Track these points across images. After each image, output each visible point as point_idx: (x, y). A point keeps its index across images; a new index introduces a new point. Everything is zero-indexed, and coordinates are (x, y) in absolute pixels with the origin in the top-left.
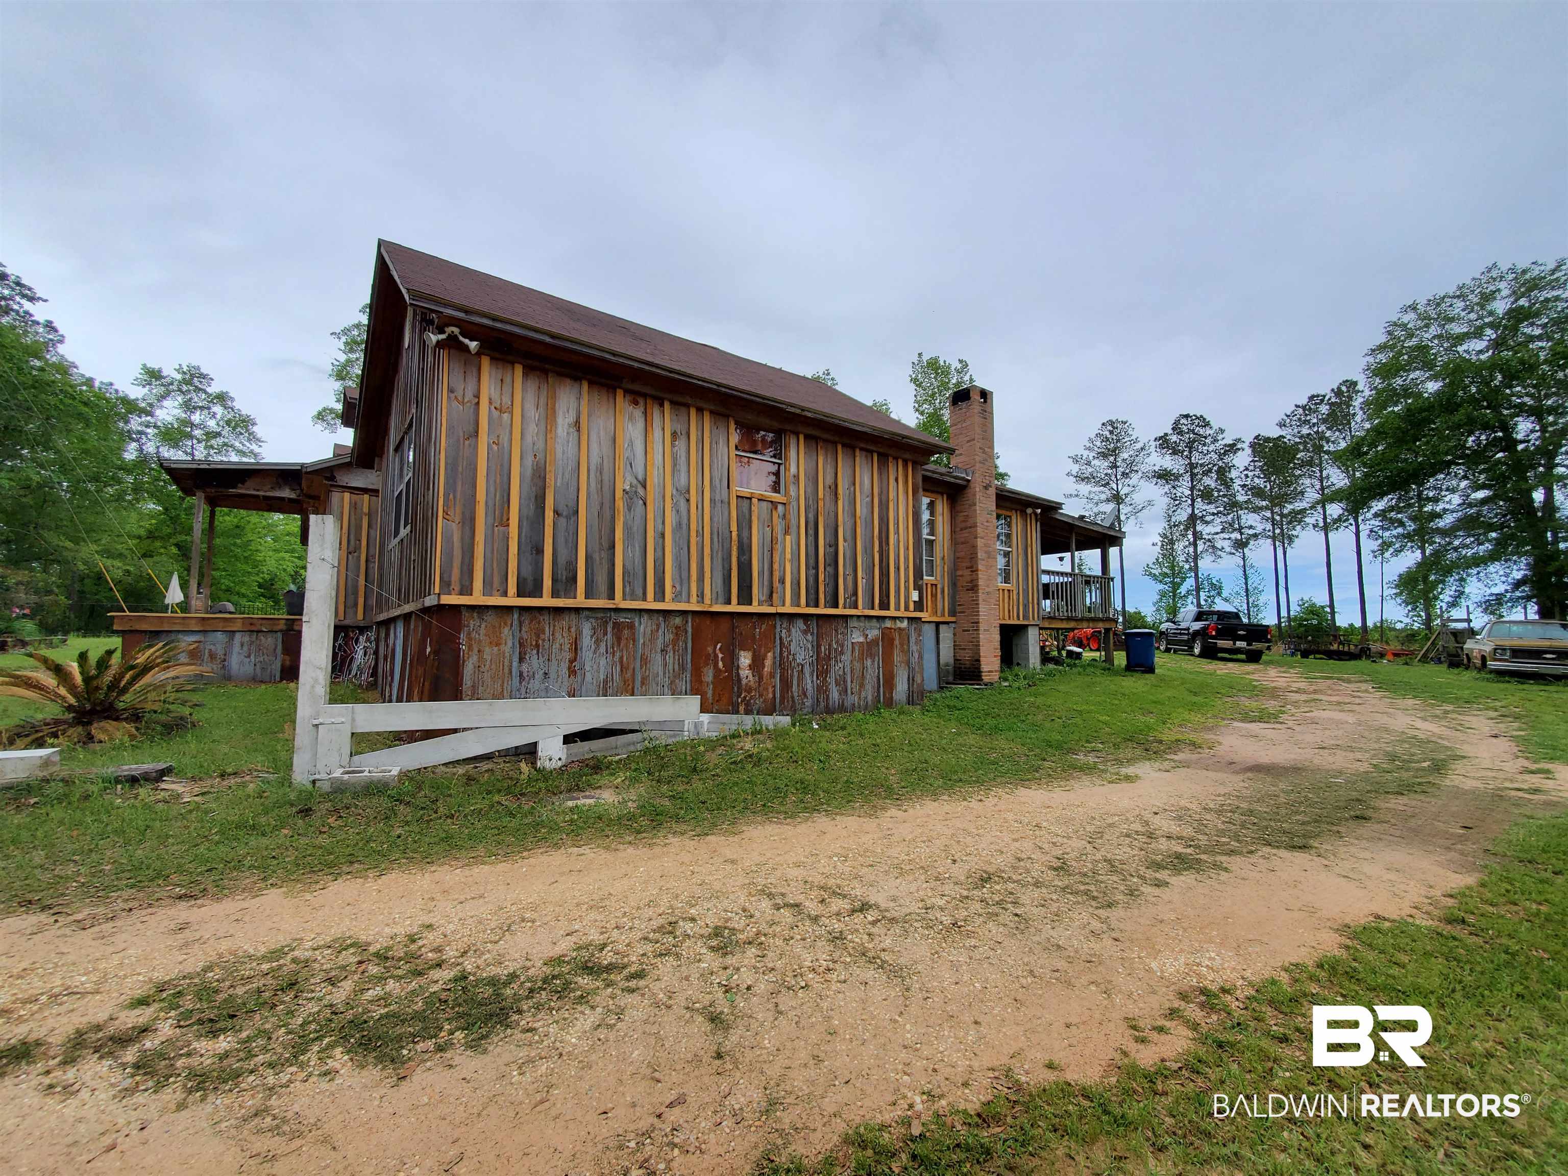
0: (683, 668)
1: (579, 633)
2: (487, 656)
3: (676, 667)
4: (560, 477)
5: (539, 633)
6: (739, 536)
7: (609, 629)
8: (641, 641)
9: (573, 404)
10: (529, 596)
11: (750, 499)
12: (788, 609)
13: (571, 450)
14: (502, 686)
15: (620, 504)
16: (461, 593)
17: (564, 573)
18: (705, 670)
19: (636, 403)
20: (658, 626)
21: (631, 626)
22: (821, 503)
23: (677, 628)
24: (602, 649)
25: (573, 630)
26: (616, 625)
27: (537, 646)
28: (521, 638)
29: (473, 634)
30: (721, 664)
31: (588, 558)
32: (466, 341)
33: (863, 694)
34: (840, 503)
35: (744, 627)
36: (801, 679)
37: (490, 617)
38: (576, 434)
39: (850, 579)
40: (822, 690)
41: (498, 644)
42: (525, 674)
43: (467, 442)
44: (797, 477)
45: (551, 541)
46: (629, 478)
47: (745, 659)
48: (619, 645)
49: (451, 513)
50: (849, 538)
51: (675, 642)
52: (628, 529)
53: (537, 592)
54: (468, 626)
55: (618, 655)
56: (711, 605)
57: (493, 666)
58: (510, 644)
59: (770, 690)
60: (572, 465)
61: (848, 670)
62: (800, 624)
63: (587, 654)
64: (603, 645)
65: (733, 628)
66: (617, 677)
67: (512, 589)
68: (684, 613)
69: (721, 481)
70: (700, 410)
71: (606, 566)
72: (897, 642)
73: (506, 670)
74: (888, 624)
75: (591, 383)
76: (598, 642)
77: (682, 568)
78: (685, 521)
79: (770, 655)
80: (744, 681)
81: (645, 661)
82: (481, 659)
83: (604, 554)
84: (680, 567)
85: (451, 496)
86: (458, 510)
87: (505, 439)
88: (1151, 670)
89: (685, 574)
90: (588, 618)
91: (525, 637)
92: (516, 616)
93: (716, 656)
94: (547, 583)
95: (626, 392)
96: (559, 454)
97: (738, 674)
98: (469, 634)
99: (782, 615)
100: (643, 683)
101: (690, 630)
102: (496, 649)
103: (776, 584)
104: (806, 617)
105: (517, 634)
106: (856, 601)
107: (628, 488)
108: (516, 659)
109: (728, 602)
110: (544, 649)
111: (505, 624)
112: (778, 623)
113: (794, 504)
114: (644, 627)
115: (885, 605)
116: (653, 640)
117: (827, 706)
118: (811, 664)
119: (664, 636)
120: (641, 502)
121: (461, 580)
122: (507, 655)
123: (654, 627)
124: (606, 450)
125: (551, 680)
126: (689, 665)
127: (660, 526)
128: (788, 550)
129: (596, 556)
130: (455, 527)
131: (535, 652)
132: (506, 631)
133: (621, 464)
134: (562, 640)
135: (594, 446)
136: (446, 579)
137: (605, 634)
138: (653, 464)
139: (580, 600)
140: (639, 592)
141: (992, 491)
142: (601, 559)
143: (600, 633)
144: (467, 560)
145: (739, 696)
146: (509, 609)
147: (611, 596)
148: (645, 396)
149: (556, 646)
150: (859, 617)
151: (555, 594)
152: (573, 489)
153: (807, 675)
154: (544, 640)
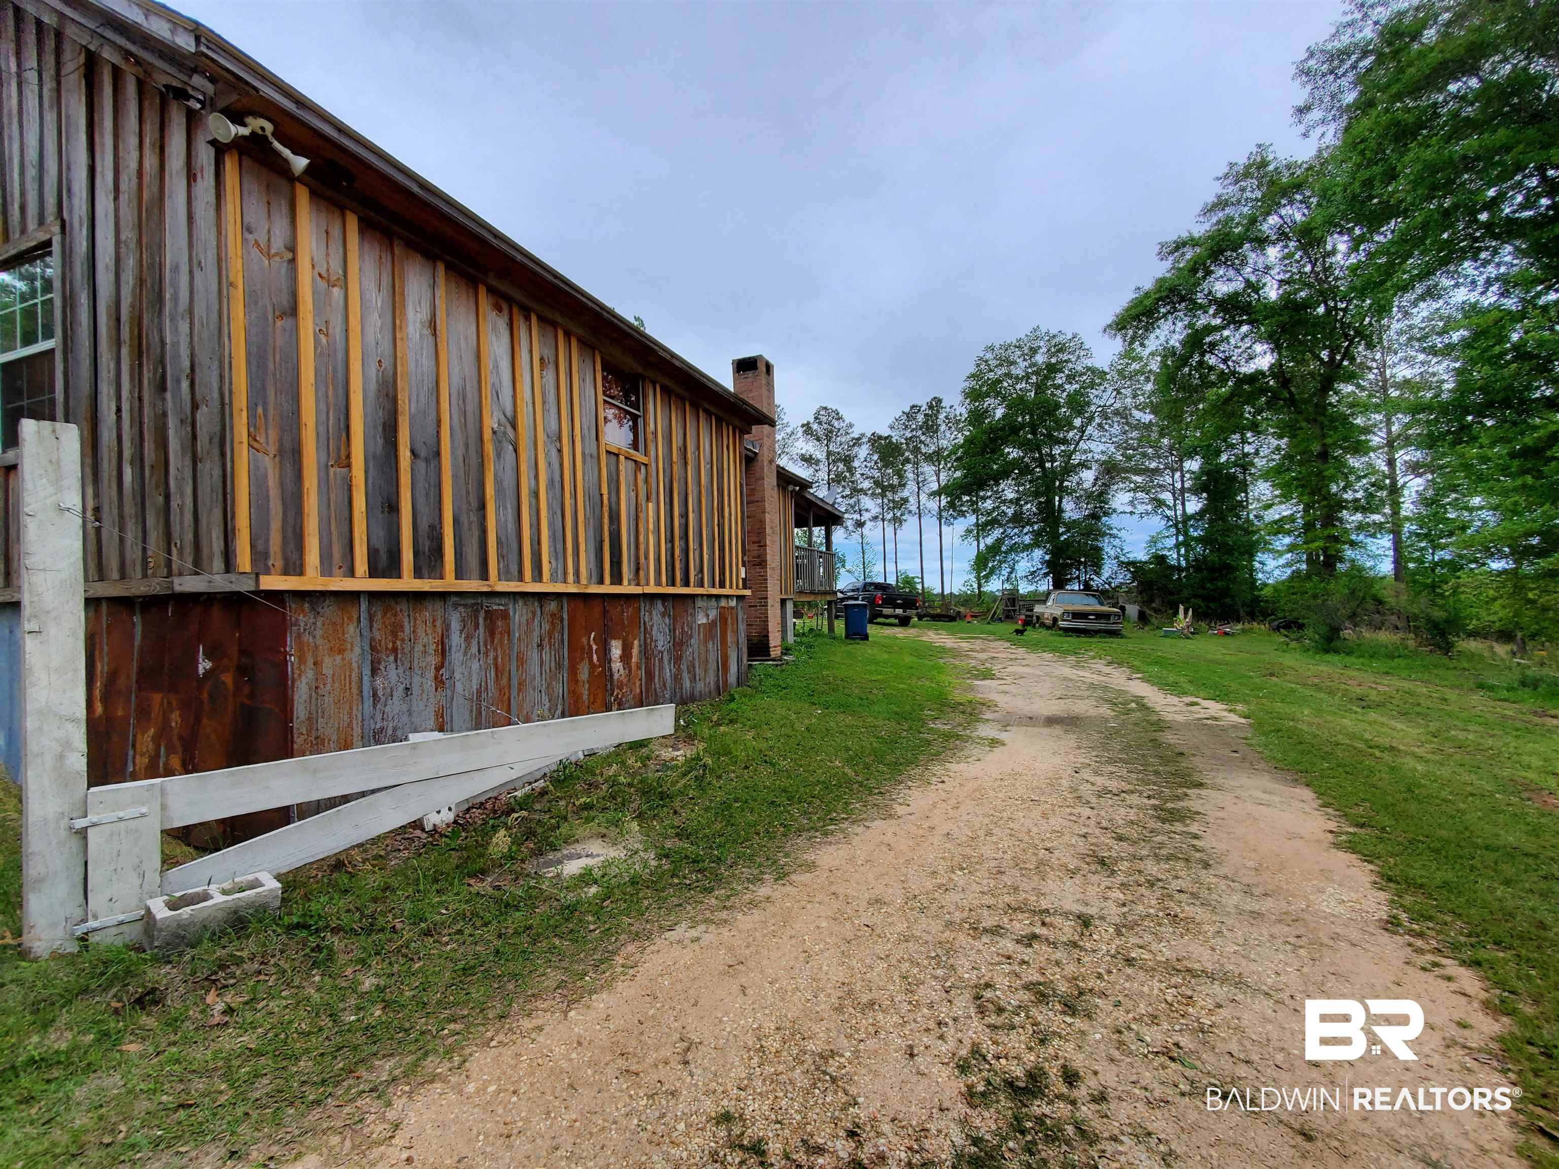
0: (559, 666)
1: (447, 627)
2: (327, 670)
3: (553, 664)
4: (414, 399)
5: (396, 630)
6: (609, 499)
7: (481, 621)
8: (517, 635)
9: (426, 293)
10: (383, 576)
11: (617, 455)
12: (652, 589)
13: (427, 363)
14: (350, 714)
15: (489, 448)
16: (286, 572)
17: (427, 543)
18: (580, 666)
19: (500, 310)
20: (534, 613)
21: (505, 615)
22: (675, 468)
23: (553, 615)
24: (474, 649)
25: (438, 623)
26: (489, 615)
27: (395, 650)
28: (372, 639)
29: (306, 638)
30: (595, 657)
31: (456, 521)
32: (286, 152)
33: (707, 681)
34: (689, 468)
35: (615, 610)
36: (661, 668)
37: (329, 610)
38: (431, 338)
39: (697, 552)
40: (677, 678)
41: (341, 651)
42: (380, 693)
43: (279, 323)
44: (655, 433)
45: (409, 495)
46: (498, 415)
47: (616, 650)
48: (492, 642)
49: (261, 438)
50: (696, 509)
51: (550, 634)
52: (498, 482)
53: (392, 568)
54: (297, 624)
55: (492, 655)
56: (586, 586)
57: (337, 685)
58: (357, 650)
59: (638, 684)
60: (429, 383)
61: (696, 655)
62: (659, 604)
63: (456, 657)
64: (474, 643)
65: (605, 612)
66: (491, 684)
67: (361, 566)
68: (558, 596)
69: (589, 429)
70: (568, 334)
71: (476, 533)
72: (729, 621)
73: (355, 691)
74: (723, 603)
75: (449, 268)
76: (468, 638)
77: (559, 538)
78: (557, 478)
79: (636, 642)
80: (616, 676)
81: (521, 661)
82: (319, 675)
83: (473, 518)
84: (554, 538)
85: (260, 410)
86: (273, 434)
87: (337, 330)
88: (866, 637)
89: (560, 546)
90: (456, 606)
91: (377, 635)
92: (364, 606)
93: (590, 647)
94: (407, 556)
95: (491, 290)
96: (412, 366)
97: (610, 669)
98: (299, 636)
99: (645, 596)
100: (520, 690)
101: (565, 616)
102: (338, 658)
103: (642, 560)
104: (663, 597)
105: (366, 632)
106: (702, 579)
107: (496, 426)
108: (367, 671)
109: (601, 582)
110: (403, 653)
111: (350, 618)
112: (643, 605)
113: (653, 465)
114: (519, 614)
115: (722, 585)
116: (529, 632)
117: (682, 697)
118: (669, 651)
119: (540, 627)
120: (511, 447)
121: (284, 550)
122: (355, 665)
123: (530, 615)
124: (470, 370)
125: (414, 697)
126: (566, 663)
127: (533, 482)
128: (651, 520)
129: (464, 519)
130: (269, 464)
131: (392, 658)
132: (351, 629)
133: (487, 392)
134: (427, 639)
135: (455, 361)
136: (260, 548)
137: (477, 627)
138: (523, 400)
139: (449, 582)
140: (514, 568)
141: (774, 467)
142: (470, 523)
143: (470, 626)
144: (291, 520)
145: (612, 695)
146: (355, 596)
147: (484, 576)
148: (510, 301)
149: (418, 648)
150: (702, 595)
151: (418, 573)
152: (432, 417)
153: (666, 662)
154: (403, 640)
